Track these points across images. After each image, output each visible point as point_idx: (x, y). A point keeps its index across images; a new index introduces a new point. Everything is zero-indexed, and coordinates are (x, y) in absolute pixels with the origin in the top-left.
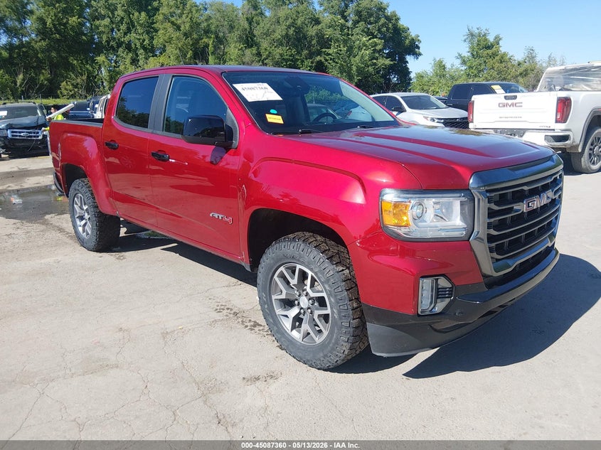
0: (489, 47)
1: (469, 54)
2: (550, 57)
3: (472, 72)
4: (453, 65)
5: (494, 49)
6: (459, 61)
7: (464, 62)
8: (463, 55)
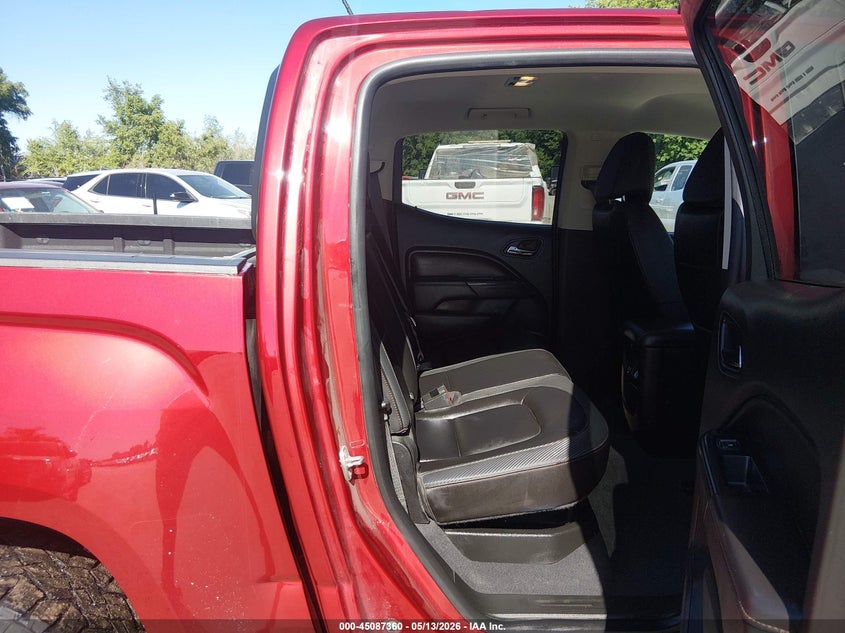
0: (147, 111)
1: (117, 119)
2: (236, 133)
3: (127, 146)
4: (89, 133)
5: (154, 114)
6: (101, 127)
7: (111, 130)
8: (106, 120)
